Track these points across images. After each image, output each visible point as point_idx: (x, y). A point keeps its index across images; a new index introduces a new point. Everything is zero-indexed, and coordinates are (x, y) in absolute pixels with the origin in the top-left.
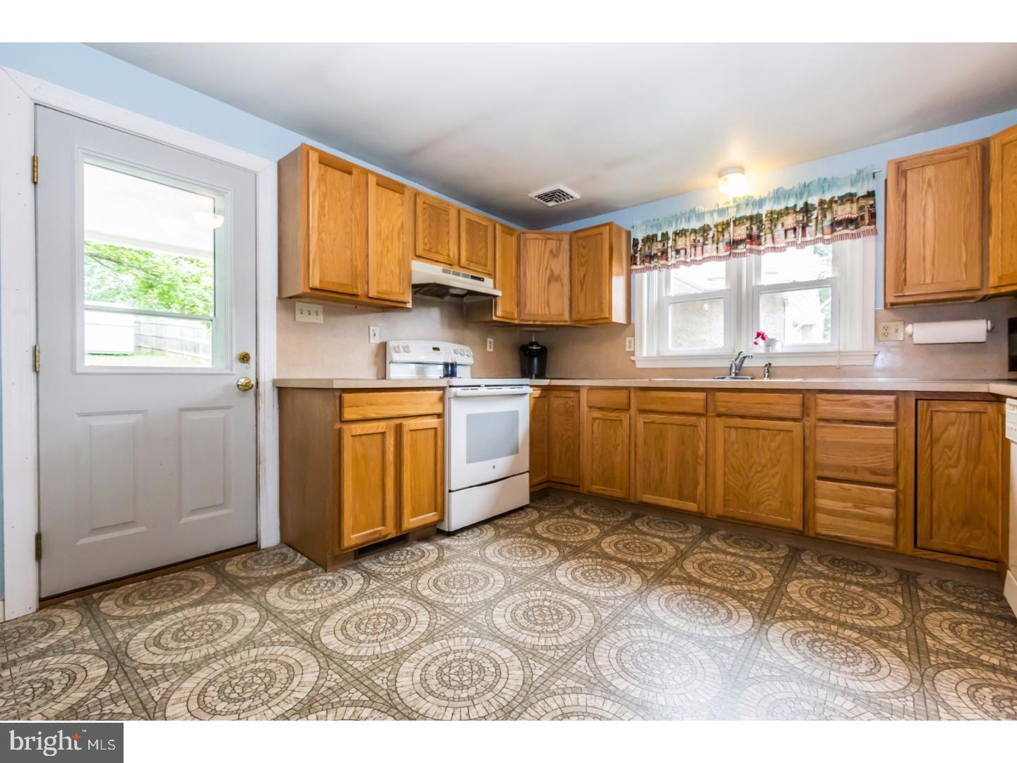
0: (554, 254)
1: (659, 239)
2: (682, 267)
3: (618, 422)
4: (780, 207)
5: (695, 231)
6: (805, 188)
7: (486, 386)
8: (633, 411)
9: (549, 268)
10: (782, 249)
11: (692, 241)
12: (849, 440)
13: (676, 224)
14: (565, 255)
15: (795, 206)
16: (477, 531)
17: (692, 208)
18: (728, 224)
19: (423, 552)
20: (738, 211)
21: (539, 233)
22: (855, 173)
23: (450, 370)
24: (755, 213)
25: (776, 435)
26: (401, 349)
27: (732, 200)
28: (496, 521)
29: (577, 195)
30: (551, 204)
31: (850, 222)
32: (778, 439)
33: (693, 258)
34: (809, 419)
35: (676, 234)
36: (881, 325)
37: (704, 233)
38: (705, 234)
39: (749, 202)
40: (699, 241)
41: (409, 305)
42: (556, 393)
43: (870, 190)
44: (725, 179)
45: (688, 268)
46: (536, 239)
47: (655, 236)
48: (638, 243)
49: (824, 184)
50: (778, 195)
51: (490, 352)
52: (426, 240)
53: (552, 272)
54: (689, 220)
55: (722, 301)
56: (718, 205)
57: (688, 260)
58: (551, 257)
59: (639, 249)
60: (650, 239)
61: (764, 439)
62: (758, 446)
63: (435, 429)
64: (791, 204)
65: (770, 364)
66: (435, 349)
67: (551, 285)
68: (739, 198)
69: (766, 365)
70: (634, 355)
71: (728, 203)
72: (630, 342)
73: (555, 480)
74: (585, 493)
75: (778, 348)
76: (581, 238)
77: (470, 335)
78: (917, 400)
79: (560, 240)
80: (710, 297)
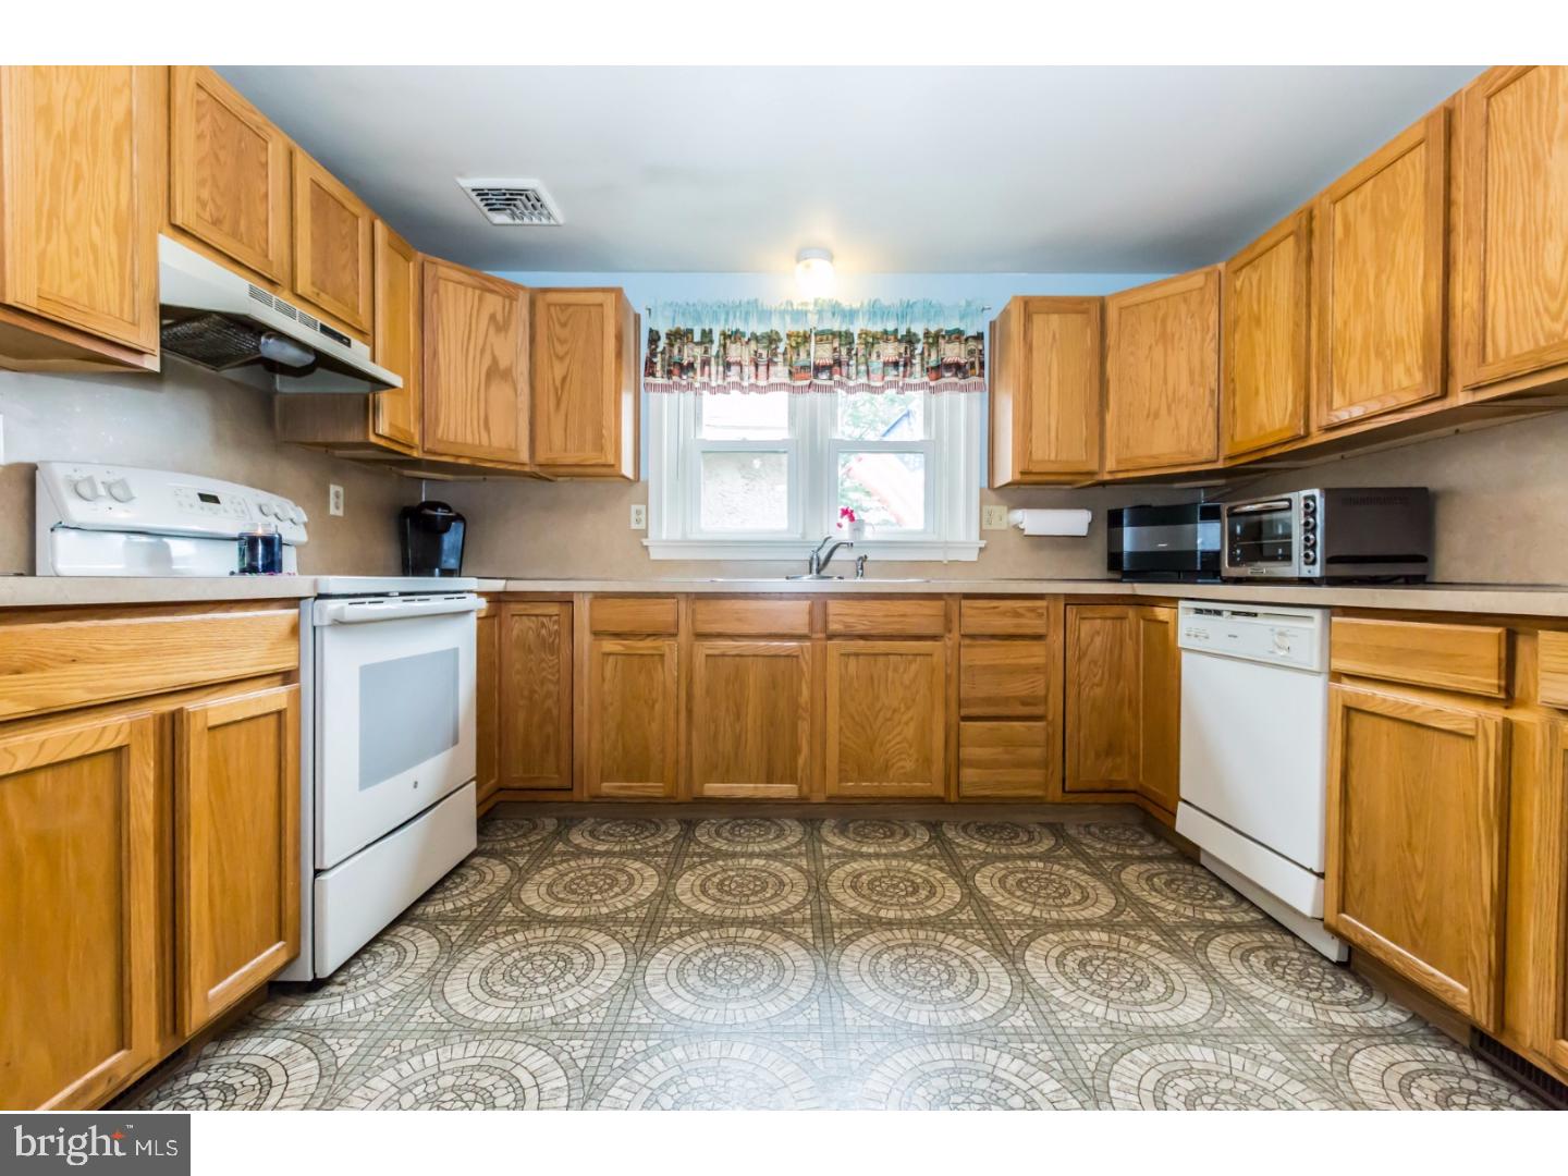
0: (501, 326)
1: (697, 338)
2: (735, 393)
3: (657, 658)
4: (877, 328)
5: (755, 338)
6: (906, 310)
7: (401, 594)
8: (683, 637)
9: (488, 352)
10: (880, 390)
11: (752, 352)
12: (997, 662)
13: (726, 320)
14: (521, 329)
15: (896, 331)
16: (388, 954)
17: (752, 298)
18: (806, 338)
19: (260, 1072)
20: (821, 319)
21: (470, 274)
22: (963, 303)
23: (262, 554)
24: (844, 329)
25: (910, 663)
26: (102, 491)
27: (813, 301)
28: (419, 911)
29: (559, 215)
30: (501, 218)
31: (958, 368)
32: (914, 667)
33: (753, 380)
34: (950, 636)
35: (725, 336)
36: (986, 508)
37: (771, 343)
38: (773, 346)
39: (836, 310)
40: (761, 355)
41: (152, 364)
42: (516, 608)
43: (980, 331)
44: (808, 266)
45: (744, 396)
46: (460, 283)
47: (691, 331)
48: (659, 338)
49: (932, 310)
50: (876, 311)
51: (335, 517)
52: (205, 194)
53: (495, 360)
54: (746, 317)
55: (784, 458)
56: (792, 305)
57: (745, 384)
58: (492, 331)
59: (660, 349)
60: (678, 336)
61: (896, 670)
62: (887, 680)
63: (280, 713)
64: (890, 328)
65: (866, 557)
66: (204, 498)
67: (493, 388)
68: (824, 301)
69: (860, 558)
70: (646, 537)
71: (806, 304)
72: (638, 512)
73: (516, 785)
74: (586, 799)
75: (869, 534)
76: (555, 305)
77: (288, 471)
78: (1066, 605)
79: (512, 298)
80: (767, 450)
